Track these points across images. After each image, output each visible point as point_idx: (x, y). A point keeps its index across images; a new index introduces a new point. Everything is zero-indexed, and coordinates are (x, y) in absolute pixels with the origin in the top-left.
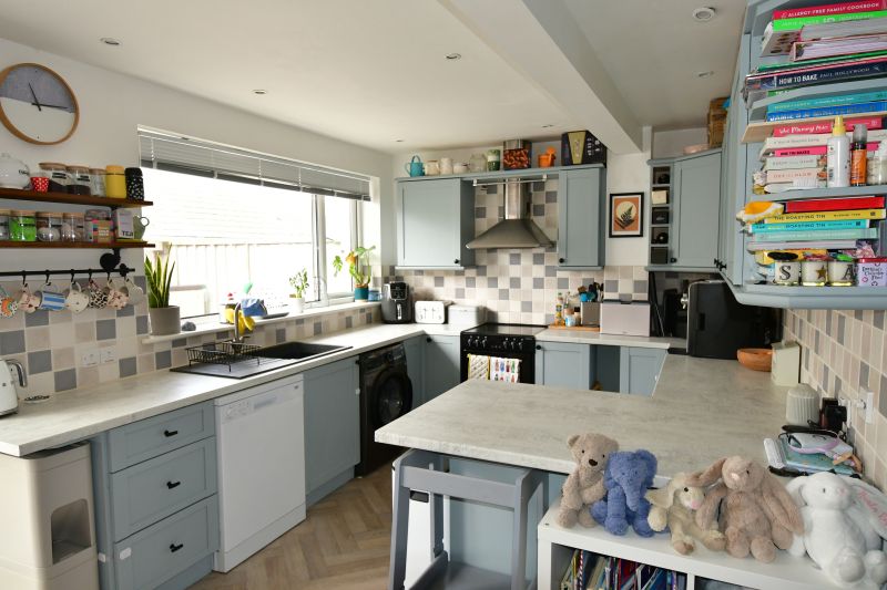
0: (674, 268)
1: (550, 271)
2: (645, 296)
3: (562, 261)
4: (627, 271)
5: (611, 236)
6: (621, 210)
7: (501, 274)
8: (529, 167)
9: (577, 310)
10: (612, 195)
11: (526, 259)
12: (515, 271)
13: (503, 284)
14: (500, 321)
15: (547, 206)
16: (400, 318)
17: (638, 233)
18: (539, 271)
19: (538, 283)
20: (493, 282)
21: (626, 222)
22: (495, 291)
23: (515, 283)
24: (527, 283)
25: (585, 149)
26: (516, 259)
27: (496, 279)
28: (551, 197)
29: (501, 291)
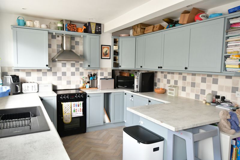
0: (120, 68)
1: (77, 69)
2: (111, 77)
3: (89, 66)
4: (106, 69)
5: (102, 58)
6: (105, 50)
7: (58, 71)
8: (77, 31)
9: (89, 82)
10: (102, 45)
11: (68, 65)
12: (64, 69)
13: (59, 74)
14: (58, 89)
15: (76, 46)
16: (19, 91)
17: (109, 58)
18: (73, 69)
19: (73, 74)
20: (55, 74)
21: (106, 54)
22: (56, 77)
23: (64, 74)
24: (69, 74)
25: (96, 29)
26: (64, 65)
27: (56, 72)
28: (77, 43)
29: (58, 77)
